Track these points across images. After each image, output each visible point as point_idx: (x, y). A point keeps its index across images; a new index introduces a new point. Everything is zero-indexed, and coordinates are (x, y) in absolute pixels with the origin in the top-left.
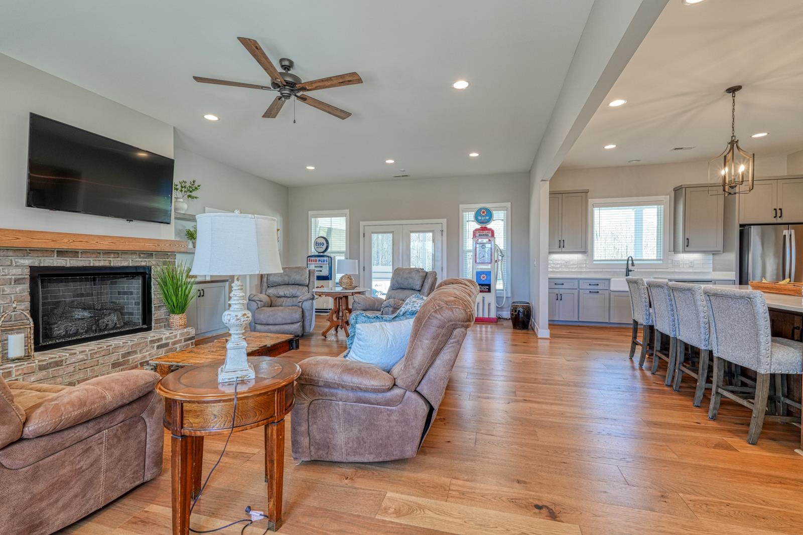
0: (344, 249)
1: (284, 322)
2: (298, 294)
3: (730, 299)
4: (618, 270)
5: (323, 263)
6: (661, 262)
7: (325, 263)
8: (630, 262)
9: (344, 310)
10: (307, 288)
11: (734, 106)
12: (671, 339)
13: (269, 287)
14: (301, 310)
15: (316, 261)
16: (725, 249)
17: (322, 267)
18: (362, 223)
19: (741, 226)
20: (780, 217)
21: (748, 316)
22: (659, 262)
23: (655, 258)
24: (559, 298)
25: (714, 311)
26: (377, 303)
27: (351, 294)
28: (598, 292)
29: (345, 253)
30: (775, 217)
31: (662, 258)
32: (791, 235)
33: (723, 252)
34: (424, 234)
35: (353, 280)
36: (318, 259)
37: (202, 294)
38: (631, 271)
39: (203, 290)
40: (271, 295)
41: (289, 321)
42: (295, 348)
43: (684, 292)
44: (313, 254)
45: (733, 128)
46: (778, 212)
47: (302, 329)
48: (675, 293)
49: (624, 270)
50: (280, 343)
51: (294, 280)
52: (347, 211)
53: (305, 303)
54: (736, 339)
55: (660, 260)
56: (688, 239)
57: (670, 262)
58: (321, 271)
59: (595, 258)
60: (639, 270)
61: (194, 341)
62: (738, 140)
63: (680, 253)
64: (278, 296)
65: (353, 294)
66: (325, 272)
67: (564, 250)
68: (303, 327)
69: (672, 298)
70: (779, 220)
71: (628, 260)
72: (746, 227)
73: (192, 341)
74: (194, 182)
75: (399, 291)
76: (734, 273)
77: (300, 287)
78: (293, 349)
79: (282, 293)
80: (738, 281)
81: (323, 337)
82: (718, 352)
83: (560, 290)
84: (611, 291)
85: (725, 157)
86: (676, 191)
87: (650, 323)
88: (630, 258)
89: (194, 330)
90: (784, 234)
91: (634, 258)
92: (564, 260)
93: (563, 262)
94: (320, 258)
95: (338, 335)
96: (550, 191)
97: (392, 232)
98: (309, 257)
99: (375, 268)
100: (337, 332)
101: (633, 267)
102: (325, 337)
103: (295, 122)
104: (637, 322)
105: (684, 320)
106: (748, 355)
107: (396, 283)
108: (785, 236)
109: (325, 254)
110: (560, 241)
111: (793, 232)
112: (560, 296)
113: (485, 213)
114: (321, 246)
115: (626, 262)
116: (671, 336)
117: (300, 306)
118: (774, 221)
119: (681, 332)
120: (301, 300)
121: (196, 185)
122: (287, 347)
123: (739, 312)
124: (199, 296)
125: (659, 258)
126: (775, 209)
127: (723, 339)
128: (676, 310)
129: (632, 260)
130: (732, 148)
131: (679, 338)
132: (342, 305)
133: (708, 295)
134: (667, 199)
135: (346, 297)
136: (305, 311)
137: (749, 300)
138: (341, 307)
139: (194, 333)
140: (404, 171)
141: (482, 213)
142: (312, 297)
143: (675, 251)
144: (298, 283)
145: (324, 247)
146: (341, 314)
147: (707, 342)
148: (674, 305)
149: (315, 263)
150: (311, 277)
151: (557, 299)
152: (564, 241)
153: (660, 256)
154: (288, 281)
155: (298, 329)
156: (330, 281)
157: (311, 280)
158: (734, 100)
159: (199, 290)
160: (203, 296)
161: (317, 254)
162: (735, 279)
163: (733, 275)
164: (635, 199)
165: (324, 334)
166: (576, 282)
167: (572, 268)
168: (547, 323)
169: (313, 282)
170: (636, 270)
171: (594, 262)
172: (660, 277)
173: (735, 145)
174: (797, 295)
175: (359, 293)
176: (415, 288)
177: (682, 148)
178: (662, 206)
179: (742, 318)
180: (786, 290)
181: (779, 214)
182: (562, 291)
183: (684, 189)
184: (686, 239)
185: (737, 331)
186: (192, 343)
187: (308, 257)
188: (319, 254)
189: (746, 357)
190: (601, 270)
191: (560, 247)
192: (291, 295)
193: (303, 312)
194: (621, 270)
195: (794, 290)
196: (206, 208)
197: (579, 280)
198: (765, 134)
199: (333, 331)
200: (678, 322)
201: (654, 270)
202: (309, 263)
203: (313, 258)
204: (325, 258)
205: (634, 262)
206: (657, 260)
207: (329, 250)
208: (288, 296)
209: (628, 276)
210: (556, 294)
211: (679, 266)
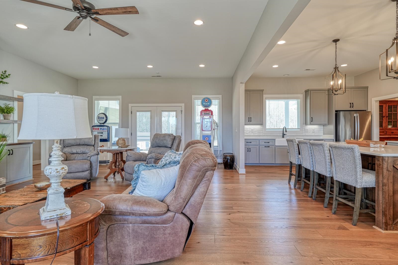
0: (117, 121)
1: (77, 171)
2: (87, 151)
3: (343, 149)
4: (279, 134)
5: (103, 130)
6: (299, 130)
7: (105, 130)
8: (285, 130)
9: (120, 161)
10: (93, 147)
11: (336, 49)
12: (311, 171)
13: (65, 147)
14: (90, 162)
15: (98, 129)
16: (329, 123)
17: (102, 133)
18: (130, 105)
19: (336, 111)
20: (352, 107)
21: (351, 158)
22: (298, 130)
23: (297, 128)
24: (249, 151)
25: (334, 156)
26: (142, 156)
27: (125, 151)
28: (269, 147)
29: (119, 124)
30: (350, 107)
31: (300, 128)
32: (357, 116)
33: (328, 125)
34: (169, 112)
35: (126, 141)
36: (100, 128)
37: (11, 153)
38: (285, 135)
39: (11, 150)
40: (66, 153)
41: (81, 170)
42: (88, 189)
43: (318, 146)
44: (96, 125)
45: (336, 60)
46: (352, 105)
47: (90, 175)
48: (313, 147)
49: (282, 134)
50: (77, 186)
51: (83, 142)
52: (120, 97)
53: (92, 157)
54: (345, 170)
55: (299, 129)
56: (312, 118)
57: (304, 130)
58: (102, 136)
59: (267, 128)
60: (289, 134)
61: (5, 187)
62: (338, 67)
63: (309, 125)
64: (72, 153)
65: (126, 151)
66: (105, 136)
67: (251, 123)
68: (91, 173)
69: (312, 149)
70: (352, 109)
71: (283, 129)
72: (338, 112)
73: (3, 188)
74: (5, 72)
75: (158, 148)
76: (333, 135)
77: (88, 147)
78: (86, 189)
79: (74, 151)
80: (335, 140)
81: (106, 180)
82: (336, 178)
83: (250, 146)
84: (276, 146)
85: (333, 75)
86: (306, 92)
87: (299, 163)
88: (285, 128)
89: (5, 180)
90: (354, 116)
91: (286, 128)
92: (251, 129)
93: (251, 130)
94: (101, 127)
95: (116, 177)
96: (245, 90)
97: (151, 111)
98: (94, 126)
99: (139, 134)
100: (115, 176)
101: (286, 133)
102: (107, 179)
103: (90, 35)
104: (292, 163)
105: (318, 161)
106: (351, 178)
107: (155, 143)
108: (355, 116)
109: (105, 124)
110: (249, 118)
111: (358, 114)
112: (249, 149)
113: (208, 101)
114: (102, 119)
115: (282, 130)
116: (311, 170)
117: (89, 159)
118: (350, 109)
119: (316, 168)
120: (90, 156)
121: (7, 74)
122: (82, 189)
123: (347, 156)
124: (9, 155)
125: (298, 128)
126: (350, 103)
127: (339, 170)
128: (313, 156)
129: (286, 129)
130: (335, 71)
131: (315, 171)
132: (118, 158)
133: (331, 147)
134: (301, 96)
135: (121, 153)
136: (93, 163)
137: (352, 150)
138: (118, 159)
139: (5, 182)
140: (159, 73)
141: (205, 101)
142: (97, 153)
143: (306, 124)
144: (87, 144)
145: (104, 120)
146: (118, 164)
147: (330, 172)
148: (313, 153)
149: (97, 130)
150: (96, 140)
151: (248, 151)
152: (251, 118)
154: (79, 143)
155: (87, 175)
156: (108, 142)
157: (96, 142)
158: (336, 46)
159: (9, 150)
160: (12, 154)
161: (99, 124)
162: (333, 139)
163: (333, 137)
164: (286, 96)
165: (106, 178)
166: (258, 141)
167: (255, 133)
168: (244, 165)
169: (98, 143)
170: (287, 134)
171: (266, 130)
172: (299, 138)
173: (337, 69)
174: (367, 146)
175: (131, 150)
176: (168, 146)
177: (309, 70)
178: (299, 100)
179: (349, 159)
180: (362, 144)
181: (352, 106)
182: (250, 147)
183: (310, 91)
184: (311, 118)
185: (346, 166)
186: (3, 189)
187: (92, 127)
188: (101, 125)
189: (350, 179)
190: (270, 134)
191: (249, 121)
192: (82, 152)
193: (91, 163)
194: (280, 134)
195: (366, 144)
196: (15, 91)
197: (259, 140)
198: (346, 65)
199: (112, 175)
200: (315, 162)
201: (296, 134)
202: (93, 130)
203: (96, 127)
204: (105, 127)
205: (287, 130)
207: (108, 122)
208: (80, 153)
209: (284, 137)
210: (248, 148)
211: (308, 132)
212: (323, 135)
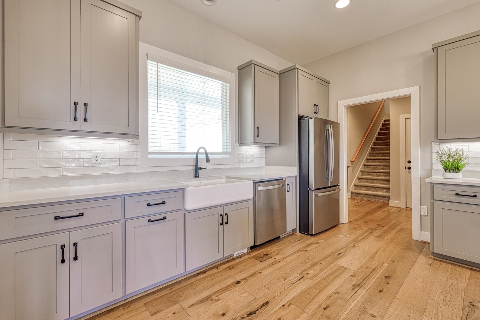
4: (184, 168)
6: (228, 156)
8: (202, 156)
16: (282, 141)
19: (299, 117)
22: (225, 156)
23: (221, 151)
28: (166, 218)
30: (315, 113)
31: (228, 151)
32: (331, 130)
33: (280, 144)
38: (201, 169)
46: (317, 108)
49: (192, 168)
55: (226, 153)
56: (258, 127)
57: (236, 155)
59: (150, 149)
63: (249, 145)
67: (86, 127)
70: (317, 116)
71: (197, 154)
72: (301, 120)
76: (296, 167)
86: (240, 69)
88: (201, 151)
108: (328, 130)
111: (331, 126)
115: (194, 156)
125: (225, 151)
126: (315, 105)
129: (205, 154)
134: (233, 76)
143: (241, 142)
153: (226, 149)
162: (296, 175)
163: (293, 170)
166: (118, 204)
171: (149, 156)
178: (228, 85)
181: (317, 111)
183: (253, 65)
184: (256, 128)
190: (160, 169)
191: (77, 120)
194: (188, 168)
197: (124, 198)
201: (222, 167)
206: (222, 153)
209: (198, 177)
210: (63, 247)
211: (243, 161)
212: (265, 166)
